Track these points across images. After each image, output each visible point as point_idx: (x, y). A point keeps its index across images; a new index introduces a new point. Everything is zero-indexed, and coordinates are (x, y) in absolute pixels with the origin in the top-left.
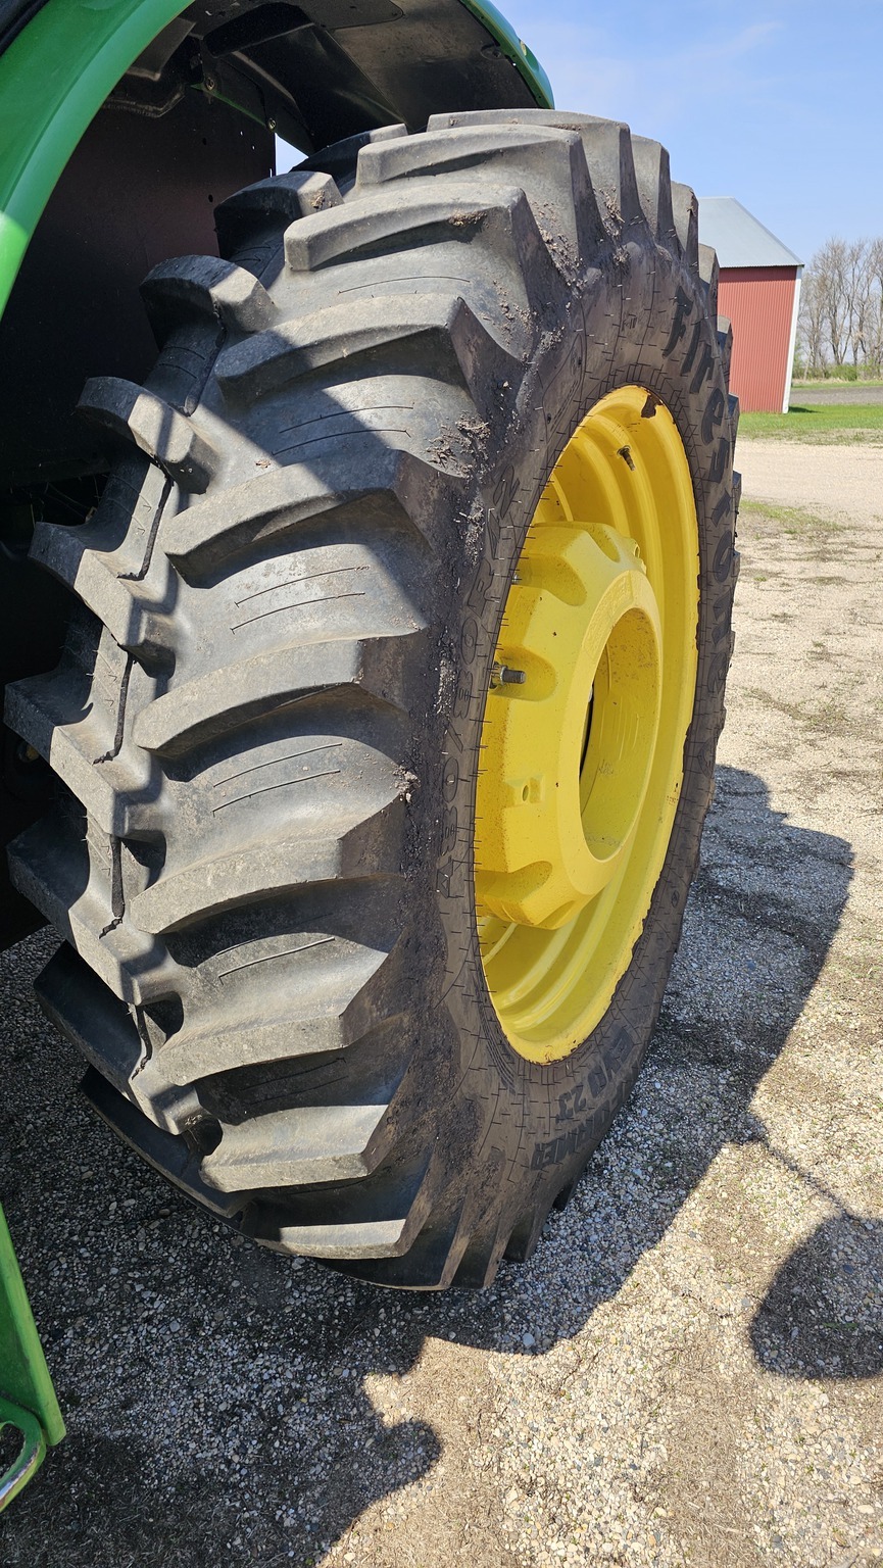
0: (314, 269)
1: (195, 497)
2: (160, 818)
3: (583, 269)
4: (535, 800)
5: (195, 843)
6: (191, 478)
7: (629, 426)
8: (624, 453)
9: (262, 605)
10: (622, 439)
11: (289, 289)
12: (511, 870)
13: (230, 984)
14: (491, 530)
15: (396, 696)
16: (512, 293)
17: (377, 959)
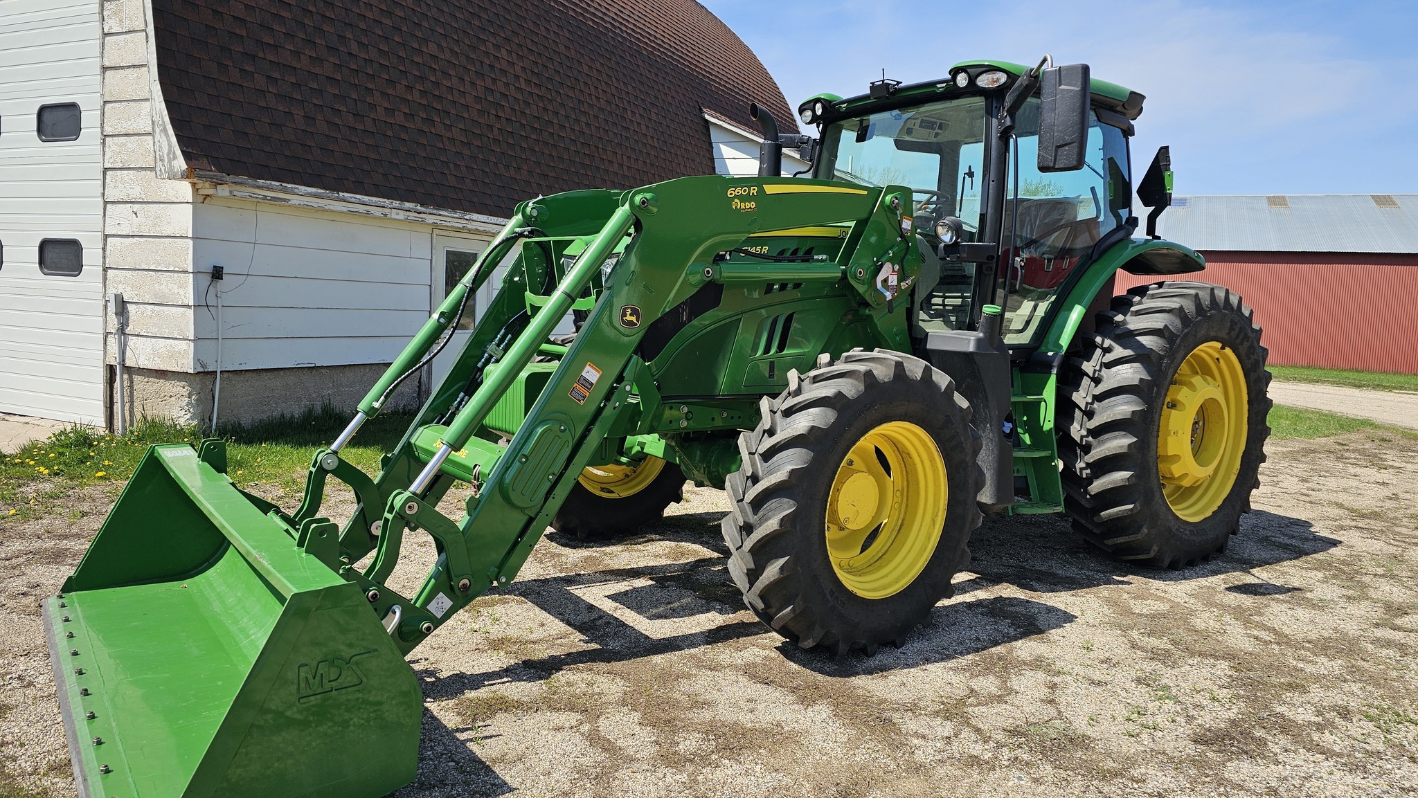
0: (1136, 316)
1: (1107, 354)
2: (1094, 409)
3: (1197, 317)
4: (1177, 436)
5: (1101, 413)
6: (1107, 350)
7: (1218, 352)
8: (1218, 359)
9: (1120, 372)
10: (1217, 356)
11: (1128, 318)
12: (1169, 454)
13: (1104, 442)
14: (1168, 366)
15: (1145, 390)
16: (1178, 322)
17: (1136, 439)
